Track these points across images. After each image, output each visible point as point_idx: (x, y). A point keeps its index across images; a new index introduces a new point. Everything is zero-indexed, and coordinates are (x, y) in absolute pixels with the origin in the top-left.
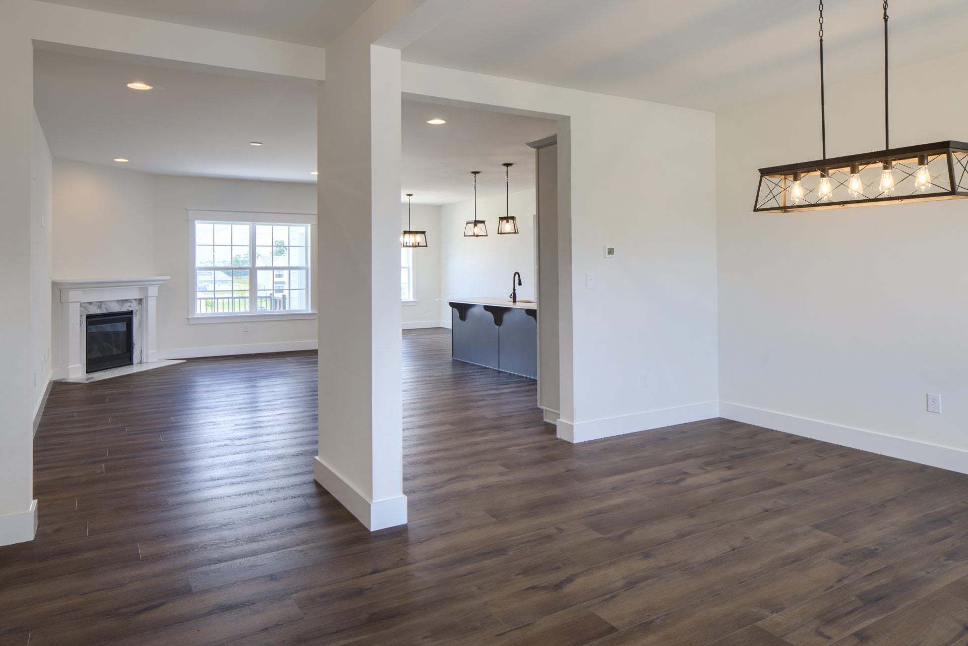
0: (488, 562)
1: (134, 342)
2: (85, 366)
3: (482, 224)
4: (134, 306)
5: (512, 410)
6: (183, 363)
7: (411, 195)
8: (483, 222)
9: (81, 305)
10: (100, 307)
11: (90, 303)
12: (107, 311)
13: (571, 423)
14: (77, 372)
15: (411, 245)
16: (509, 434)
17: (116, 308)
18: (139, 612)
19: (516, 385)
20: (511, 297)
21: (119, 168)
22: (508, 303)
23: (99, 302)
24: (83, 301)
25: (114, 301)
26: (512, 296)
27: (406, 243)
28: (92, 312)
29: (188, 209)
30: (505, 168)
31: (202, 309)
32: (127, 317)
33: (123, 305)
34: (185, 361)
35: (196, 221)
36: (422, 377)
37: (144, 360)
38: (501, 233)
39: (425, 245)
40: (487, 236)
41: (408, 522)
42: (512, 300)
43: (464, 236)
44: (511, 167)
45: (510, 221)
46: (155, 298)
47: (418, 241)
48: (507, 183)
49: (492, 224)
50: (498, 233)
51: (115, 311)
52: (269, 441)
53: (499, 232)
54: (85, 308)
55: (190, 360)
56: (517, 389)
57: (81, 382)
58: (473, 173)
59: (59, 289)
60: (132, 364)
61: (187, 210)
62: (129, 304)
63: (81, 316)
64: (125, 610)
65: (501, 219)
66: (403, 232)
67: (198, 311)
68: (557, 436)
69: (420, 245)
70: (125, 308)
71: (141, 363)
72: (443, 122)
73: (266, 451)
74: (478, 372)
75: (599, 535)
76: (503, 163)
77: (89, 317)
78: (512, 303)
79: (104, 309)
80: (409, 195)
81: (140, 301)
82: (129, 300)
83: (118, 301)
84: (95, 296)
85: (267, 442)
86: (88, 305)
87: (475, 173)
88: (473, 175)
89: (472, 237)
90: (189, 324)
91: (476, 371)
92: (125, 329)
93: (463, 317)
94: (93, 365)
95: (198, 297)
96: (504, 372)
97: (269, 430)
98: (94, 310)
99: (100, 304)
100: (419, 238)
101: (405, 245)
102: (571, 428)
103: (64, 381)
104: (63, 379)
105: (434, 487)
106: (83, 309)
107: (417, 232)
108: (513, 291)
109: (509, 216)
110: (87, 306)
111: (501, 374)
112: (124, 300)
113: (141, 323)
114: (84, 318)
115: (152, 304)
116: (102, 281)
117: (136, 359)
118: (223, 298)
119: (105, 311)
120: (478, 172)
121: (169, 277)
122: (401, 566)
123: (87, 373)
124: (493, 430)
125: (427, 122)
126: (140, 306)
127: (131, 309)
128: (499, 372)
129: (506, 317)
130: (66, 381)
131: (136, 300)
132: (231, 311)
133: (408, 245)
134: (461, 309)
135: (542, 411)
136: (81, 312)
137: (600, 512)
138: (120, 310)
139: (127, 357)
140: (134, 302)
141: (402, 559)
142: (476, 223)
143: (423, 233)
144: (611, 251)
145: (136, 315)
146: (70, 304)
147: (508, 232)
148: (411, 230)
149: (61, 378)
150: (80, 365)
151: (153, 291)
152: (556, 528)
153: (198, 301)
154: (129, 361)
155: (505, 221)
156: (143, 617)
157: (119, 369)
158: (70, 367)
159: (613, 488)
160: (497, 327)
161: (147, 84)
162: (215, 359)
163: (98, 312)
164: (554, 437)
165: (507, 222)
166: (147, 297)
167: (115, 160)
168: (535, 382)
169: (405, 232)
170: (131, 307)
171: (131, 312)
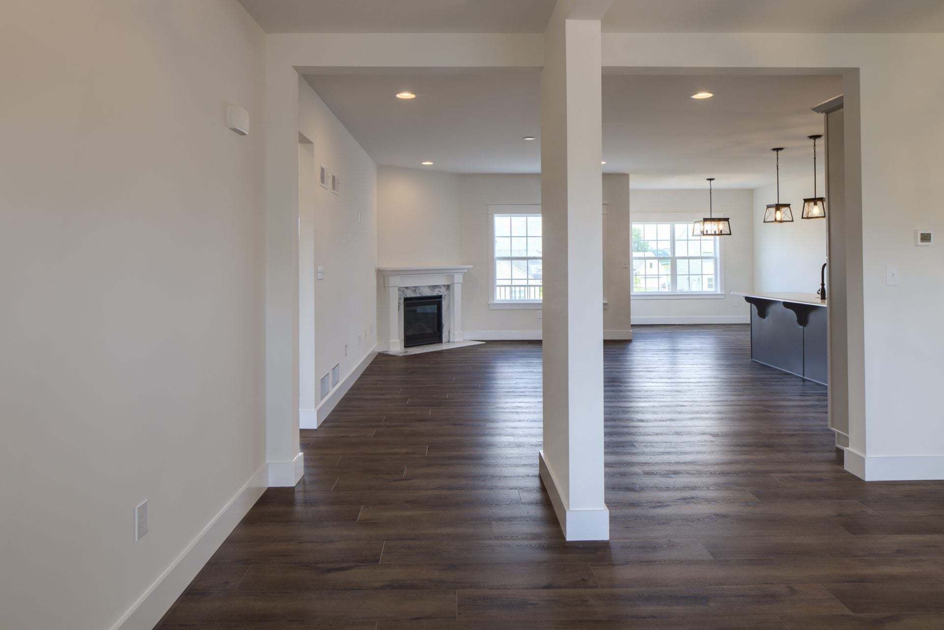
0: (679, 609)
1: (443, 323)
2: (403, 341)
3: (787, 208)
4: (443, 292)
5: (798, 428)
6: (484, 344)
7: (713, 179)
8: (788, 205)
9: (400, 289)
10: (415, 291)
11: (407, 288)
12: (421, 295)
13: (862, 455)
14: (396, 346)
15: (713, 233)
16: (781, 456)
17: (427, 293)
18: (330, 571)
19: (817, 398)
20: (819, 294)
21: (427, 170)
22: (816, 301)
23: (414, 287)
24: (400, 286)
25: (427, 286)
26: (820, 292)
27: (707, 231)
28: (408, 296)
29: (488, 203)
30: (812, 141)
31: (502, 295)
32: (437, 301)
33: (434, 290)
34: (485, 343)
35: (495, 215)
36: (708, 378)
37: (451, 340)
38: (808, 218)
39: (729, 233)
40: (793, 221)
41: (610, 539)
42: (819, 296)
43: (764, 222)
44: (820, 139)
45: (818, 202)
46: (460, 284)
47: (720, 229)
48: (815, 158)
49: (797, 207)
50: (803, 218)
51: (428, 295)
52: (517, 428)
53: (805, 216)
54: (403, 292)
55: (489, 342)
56: (817, 403)
57: (397, 355)
58: (774, 149)
59: (382, 275)
60: (441, 342)
61: (487, 205)
62: (439, 289)
63: (400, 299)
64: (321, 565)
65: (806, 200)
66: (703, 220)
67: (498, 298)
68: (846, 468)
69: (723, 233)
70: (435, 293)
71: (449, 342)
72: (710, 95)
73: (509, 437)
74: (776, 378)
75: (847, 612)
76: (809, 135)
77: (406, 299)
78: (819, 301)
79: (418, 293)
80: (710, 180)
81: (448, 287)
82: (439, 286)
83: (429, 287)
84: (411, 282)
85: (515, 428)
86: (405, 289)
87: (777, 150)
88: (775, 152)
89: (773, 223)
90: (490, 310)
91: (774, 376)
92: (436, 311)
93: (762, 313)
94: (409, 341)
95: (497, 284)
96: (810, 381)
97: (522, 417)
98: (410, 294)
99: (415, 289)
100: (722, 226)
101: (705, 233)
102: (861, 461)
103: (385, 353)
104: (386, 351)
105: (659, 505)
106: (401, 293)
107: (719, 220)
108: (821, 287)
109: (817, 197)
110: (404, 291)
111: (806, 383)
112: (435, 286)
113: (448, 306)
114: (402, 301)
115: (457, 290)
116: (419, 268)
117: (444, 339)
118: (520, 286)
119: (419, 295)
120: (781, 149)
121: (472, 266)
122: (580, 587)
123: (405, 347)
124: (762, 449)
125: (692, 97)
126: (448, 291)
127: (440, 294)
128: (804, 380)
129: (812, 317)
130: (388, 353)
131: (444, 286)
132: (526, 298)
133: (709, 233)
134: (761, 306)
135: (833, 434)
136: (400, 295)
137: (863, 580)
138: (431, 295)
139: (436, 336)
140: (443, 287)
141: (583, 580)
142: (778, 207)
143: (727, 220)
144: (926, 238)
145: (445, 299)
146: (391, 288)
147: (816, 216)
148: (712, 217)
149: (385, 350)
150: (398, 340)
151: (458, 278)
152: (789, 587)
153: (498, 288)
154: (439, 339)
155: (812, 204)
156: (330, 576)
157: (430, 346)
158: (391, 341)
159: (898, 551)
160: (802, 327)
161: (413, 93)
162: (511, 343)
163: (414, 295)
164: (841, 468)
165: (815, 204)
166: (453, 283)
167: (423, 163)
168: (825, 398)
169: (705, 220)
170: (440, 291)
171: (440, 297)
